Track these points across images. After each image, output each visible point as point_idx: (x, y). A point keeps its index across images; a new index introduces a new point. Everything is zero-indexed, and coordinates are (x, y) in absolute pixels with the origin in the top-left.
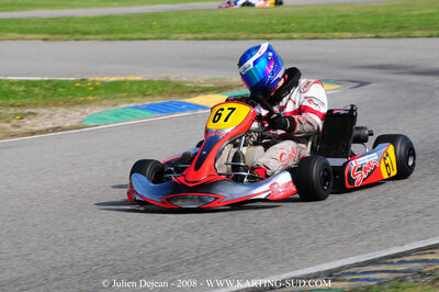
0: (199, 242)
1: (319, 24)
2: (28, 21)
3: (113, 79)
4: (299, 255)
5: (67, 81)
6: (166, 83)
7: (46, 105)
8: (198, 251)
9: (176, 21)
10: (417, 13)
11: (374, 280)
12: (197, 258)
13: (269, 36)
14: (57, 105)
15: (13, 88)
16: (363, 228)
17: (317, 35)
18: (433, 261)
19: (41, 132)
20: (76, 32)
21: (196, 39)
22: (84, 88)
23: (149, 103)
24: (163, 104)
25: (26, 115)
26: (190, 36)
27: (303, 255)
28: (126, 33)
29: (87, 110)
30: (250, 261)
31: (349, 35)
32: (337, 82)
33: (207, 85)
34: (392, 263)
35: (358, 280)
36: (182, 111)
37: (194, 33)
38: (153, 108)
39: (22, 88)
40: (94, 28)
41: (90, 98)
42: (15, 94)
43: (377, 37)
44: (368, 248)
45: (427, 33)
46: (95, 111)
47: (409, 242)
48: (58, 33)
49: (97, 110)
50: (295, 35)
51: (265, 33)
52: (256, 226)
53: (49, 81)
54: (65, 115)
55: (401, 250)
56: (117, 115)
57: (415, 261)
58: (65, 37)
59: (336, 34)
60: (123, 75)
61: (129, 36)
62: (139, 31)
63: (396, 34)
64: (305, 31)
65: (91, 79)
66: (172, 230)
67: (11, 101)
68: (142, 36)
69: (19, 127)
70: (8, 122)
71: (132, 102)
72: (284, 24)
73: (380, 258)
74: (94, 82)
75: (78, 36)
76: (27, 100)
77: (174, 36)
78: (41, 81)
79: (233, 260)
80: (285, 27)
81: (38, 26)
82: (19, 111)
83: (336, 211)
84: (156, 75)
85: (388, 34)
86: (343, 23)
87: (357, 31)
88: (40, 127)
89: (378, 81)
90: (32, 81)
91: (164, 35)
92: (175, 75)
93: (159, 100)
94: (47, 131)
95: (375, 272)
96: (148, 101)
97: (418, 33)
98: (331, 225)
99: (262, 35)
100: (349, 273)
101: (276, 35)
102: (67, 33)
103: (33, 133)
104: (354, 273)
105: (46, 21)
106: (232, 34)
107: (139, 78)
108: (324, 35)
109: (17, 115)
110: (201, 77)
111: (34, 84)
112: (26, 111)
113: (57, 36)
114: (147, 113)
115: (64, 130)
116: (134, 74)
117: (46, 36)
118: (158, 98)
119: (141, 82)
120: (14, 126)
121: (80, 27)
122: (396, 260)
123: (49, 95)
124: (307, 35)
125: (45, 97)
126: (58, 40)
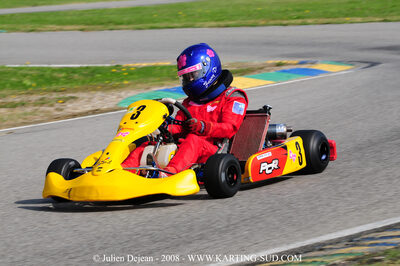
0: (229, 212)
1: (331, 10)
2: (66, 13)
3: (144, 65)
4: (321, 222)
5: (102, 67)
7: (85, 90)
8: (228, 220)
9: (200, 10)
11: (391, 244)
12: (228, 226)
13: (285, 22)
14: (95, 89)
15: (55, 74)
16: (379, 196)
17: (330, 20)
19: (81, 114)
20: (110, 22)
21: (219, 26)
22: (119, 74)
25: (68, 99)
26: (213, 24)
27: (325, 222)
28: (155, 22)
29: (123, 94)
30: (278, 228)
31: (359, 19)
32: (350, 63)
35: (376, 244)
37: (217, 21)
39: (63, 75)
40: (126, 18)
41: (126, 82)
42: (56, 80)
43: (385, 21)
44: (385, 215)
46: (129, 94)
48: (93, 24)
49: (132, 93)
50: (309, 21)
51: (282, 19)
52: (280, 197)
53: (87, 68)
54: (102, 99)
58: (100, 27)
59: (348, 19)
60: (153, 60)
61: (157, 25)
62: (167, 20)
64: (319, 17)
65: (125, 65)
67: (54, 87)
68: (170, 25)
69: (61, 110)
70: (52, 106)
71: (163, 85)
72: (299, 11)
74: (128, 68)
75: (112, 27)
76: (68, 86)
77: (199, 24)
78: (81, 68)
79: (261, 228)
80: (300, 14)
81: (75, 18)
82: (61, 96)
83: (353, 181)
85: (395, 18)
86: (353, 9)
87: (366, 16)
88: (81, 110)
89: (387, 61)
90: (72, 68)
91: (189, 23)
94: (87, 113)
95: (391, 237)
96: (177, 85)
98: (350, 195)
99: (279, 22)
100: (368, 239)
101: (293, 21)
102: (102, 24)
103: (74, 116)
104: (372, 239)
106: (252, 21)
107: (168, 63)
108: (336, 20)
109: (60, 99)
111: (74, 71)
112: (68, 95)
113: (93, 27)
115: (102, 112)
116: (161, 61)
117: (82, 27)
119: (170, 67)
120: (57, 109)
123: (87, 80)
124: (321, 20)
125: (83, 82)
126: (93, 30)
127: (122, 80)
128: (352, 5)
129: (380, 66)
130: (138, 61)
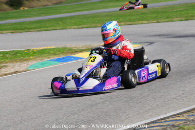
0: (77, 118)
1: (132, 18)
3: (41, 48)
4: (120, 121)
5: (21, 51)
6: (65, 49)
7: (10, 62)
9: (69, 21)
10: (175, 10)
14: (16, 61)
16: (148, 107)
17: (131, 23)
18: (179, 120)
19: (9, 74)
20: (26, 28)
21: (79, 28)
22: (29, 53)
23: (57, 58)
24: (63, 58)
25: (2, 67)
26: (76, 27)
27: (123, 121)
28: (47, 27)
29: (30, 63)
31: (146, 22)
32: (140, 43)
33: (82, 48)
34: (161, 122)
36: (72, 60)
37: (78, 25)
38: (59, 60)
39: (1, 55)
40: (33, 26)
41: (31, 57)
43: (158, 22)
44: (151, 116)
45: (179, 19)
46: (33, 63)
47: (169, 112)
48: (17, 29)
49: (34, 62)
50: (122, 24)
52: (102, 110)
53: (13, 51)
54: (20, 66)
55: (165, 116)
56: (43, 64)
57: (171, 121)
58: (21, 31)
59: (140, 22)
60: (46, 46)
61: (48, 29)
62: (53, 26)
63: (166, 20)
64: (126, 21)
65: (32, 49)
66: (65, 114)
68: (55, 28)
71: (49, 58)
72: (117, 19)
73: (156, 120)
74: (33, 50)
75: (27, 31)
76: (3, 61)
77: (69, 27)
78: (10, 51)
81: (9, 27)
83: (137, 100)
84: (60, 45)
85: (163, 21)
86: (143, 17)
87: (149, 20)
88: (9, 72)
89: (158, 42)
90: (6, 52)
91: (64, 27)
92: (69, 45)
93: (61, 56)
94: (12, 73)
95: (153, 127)
96: (56, 57)
97: (176, 19)
98: (135, 107)
102: (21, 29)
103: (6, 75)
105: (13, 24)
106: (94, 25)
107: (53, 47)
108: (134, 23)
110: (81, 45)
111: (7, 53)
112: (3, 65)
113: (17, 31)
114: (56, 63)
115: (19, 72)
116: (49, 46)
117: (12, 31)
118: (61, 55)
119: (54, 49)
121: (27, 26)
122: (163, 121)
123: (13, 57)
124: (127, 23)
125: (11, 58)
126: (17, 32)
127: (30, 56)
128: (143, 15)
129: (154, 44)
130: (39, 46)
